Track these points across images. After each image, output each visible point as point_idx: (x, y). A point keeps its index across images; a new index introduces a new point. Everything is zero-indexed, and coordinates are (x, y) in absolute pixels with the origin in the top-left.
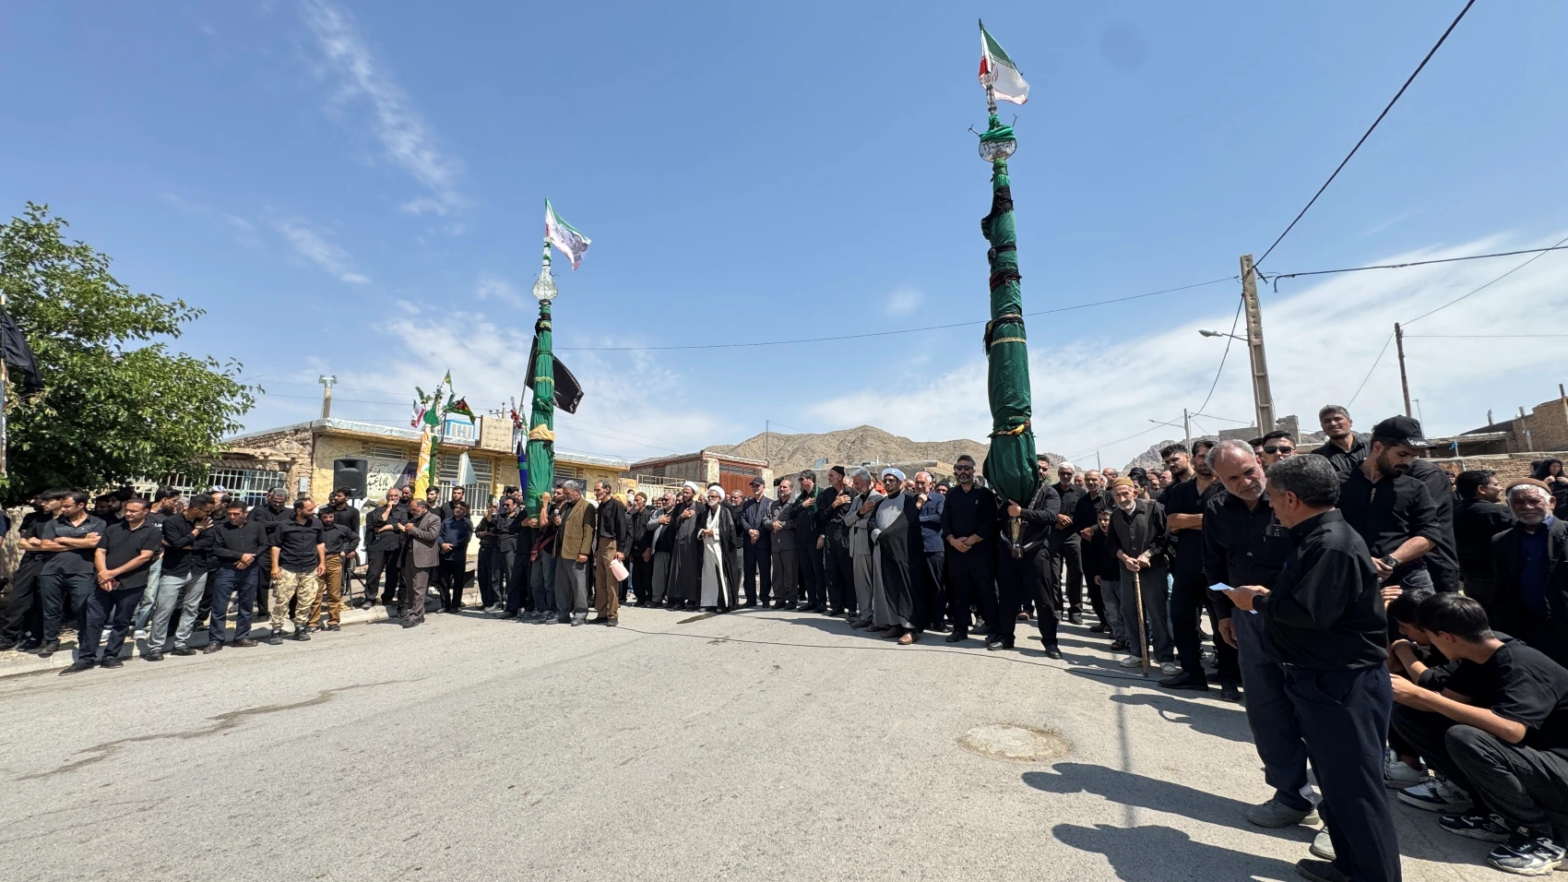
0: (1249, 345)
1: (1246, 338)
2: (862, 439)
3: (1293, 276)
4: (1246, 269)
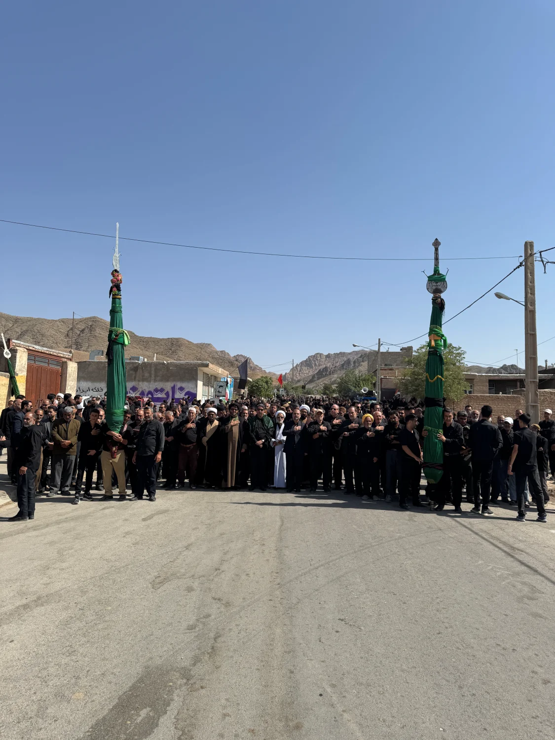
0: (526, 309)
1: (524, 303)
2: (91, 328)
4: (529, 252)
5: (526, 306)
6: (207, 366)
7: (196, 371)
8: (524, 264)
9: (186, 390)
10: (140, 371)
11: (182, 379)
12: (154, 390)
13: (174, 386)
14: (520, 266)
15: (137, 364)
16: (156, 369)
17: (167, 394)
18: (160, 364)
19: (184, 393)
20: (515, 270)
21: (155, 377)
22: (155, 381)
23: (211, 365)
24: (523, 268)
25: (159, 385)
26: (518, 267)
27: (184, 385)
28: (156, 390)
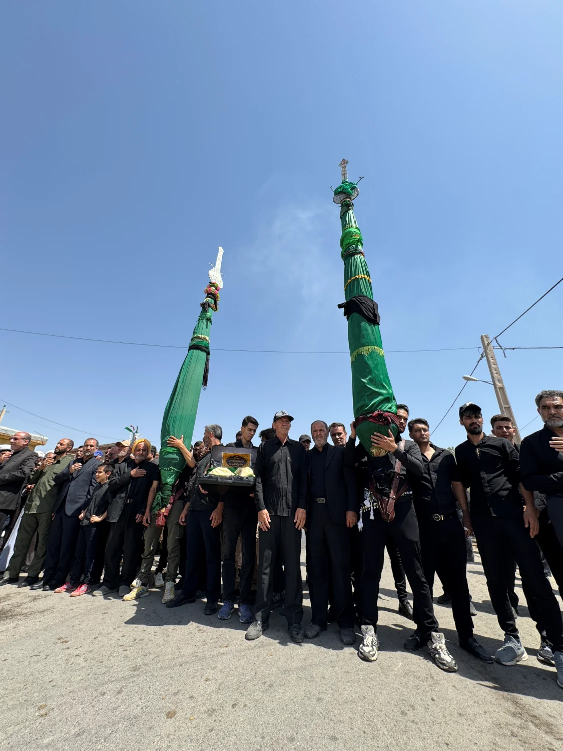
0: (495, 387)
1: (492, 383)
3: (513, 349)
4: (486, 342)
5: (494, 384)
8: (484, 355)
14: (482, 357)
20: (478, 362)
24: (485, 358)
26: (481, 359)
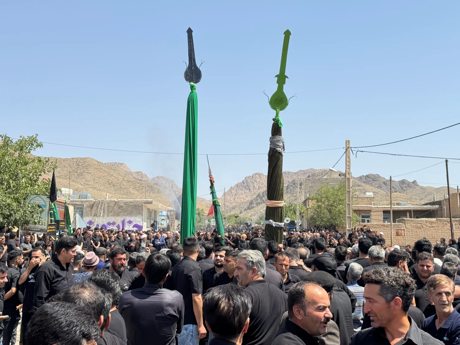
3: (362, 152)
6: (151, 203)
7: (142, 206)
9: (135, 223)
10: (95, 208)
11: (130, 214)
12: (107, 223)
13: (124, 220)
15: (93, 202)
16: (108, 206)
17: (118, 227)
18: (112, 202)
19: (132, 226)
21: (108, 213)
22: (108, 216)
23: (154, 203)
25: (111, 219)
27: (132, 219)
28: (109, 224)
